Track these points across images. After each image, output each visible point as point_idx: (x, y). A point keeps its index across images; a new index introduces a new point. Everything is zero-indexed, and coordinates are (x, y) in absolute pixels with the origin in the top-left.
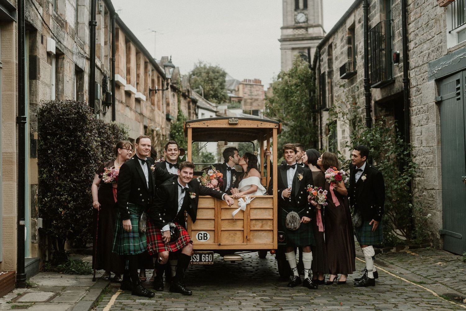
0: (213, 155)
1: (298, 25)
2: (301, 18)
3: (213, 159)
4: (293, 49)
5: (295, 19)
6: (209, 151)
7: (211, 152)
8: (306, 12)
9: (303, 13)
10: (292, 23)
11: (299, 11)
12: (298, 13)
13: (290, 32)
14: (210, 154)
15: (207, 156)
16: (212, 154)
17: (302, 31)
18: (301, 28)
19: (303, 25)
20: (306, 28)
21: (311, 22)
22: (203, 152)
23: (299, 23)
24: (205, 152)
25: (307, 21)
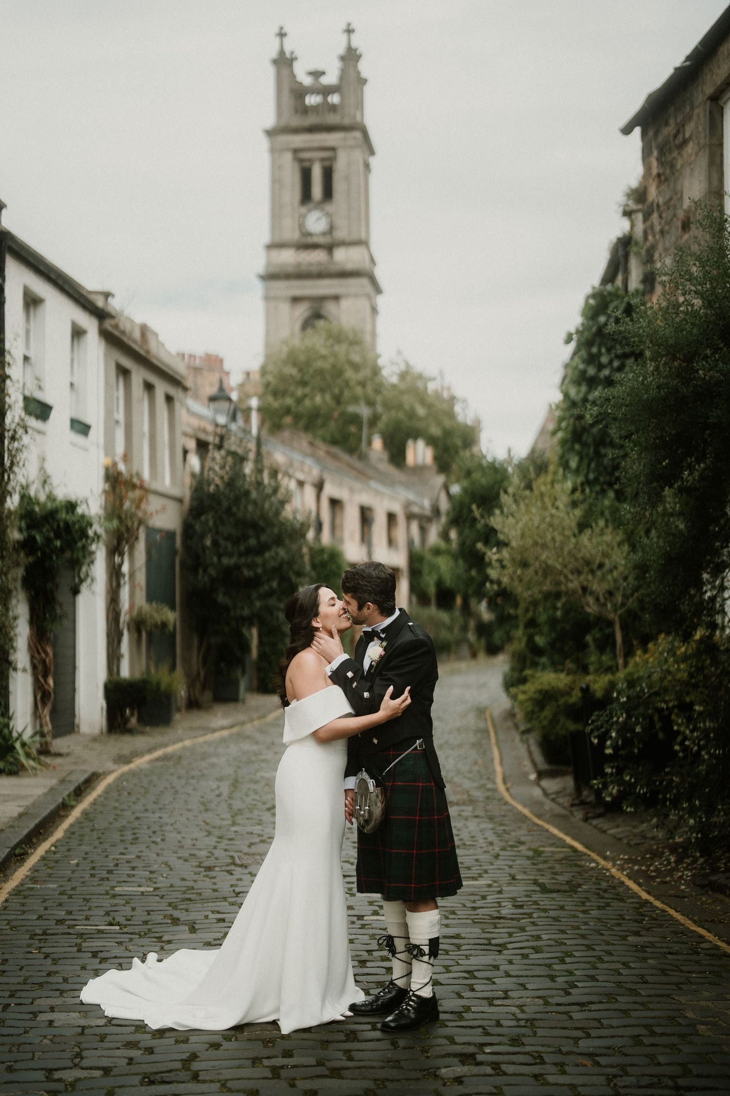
0: (83, 516)
1: (310, 240)
2: (316, 223)
3: (84, 534)
4: (296, 300)
5: (301, 226)
6: (63, 492)
7: (73, 498)
8: (329, 208)
9: (322, 210)
10: (291, 234)
11: (311, 205)
12: (309, 211)
13: (288, 257)
14: (71, 506)
15: (51, 515)
16: (79, 510)
17: (317, 257)
18: (315, 246)
19: (321, 240)
20: (330, 248)
21: (341, 234)
22: (32, 493)
23: (310, 234)
24: (42, 498)
25: (331, 229)
